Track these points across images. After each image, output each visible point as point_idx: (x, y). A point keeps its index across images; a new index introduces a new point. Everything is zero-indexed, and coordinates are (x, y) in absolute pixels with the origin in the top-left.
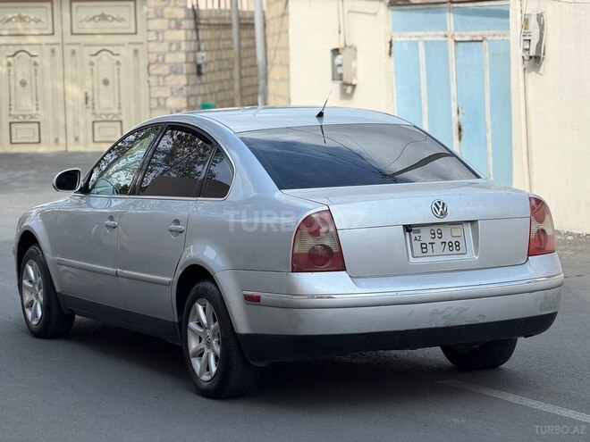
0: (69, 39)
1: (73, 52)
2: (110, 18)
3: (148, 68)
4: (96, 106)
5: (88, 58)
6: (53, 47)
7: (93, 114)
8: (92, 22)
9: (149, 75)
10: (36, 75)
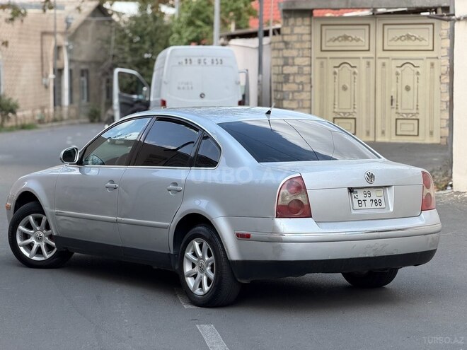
0: (381, 54)
1: (384, 65)
2: (413, 38)
3: (440, 77)
4: (399, 107)
5: (395, 70)
6: (368, 60)
7: (397, 113)
8: (399, 40)
9: (441, 83)
10: (355, 82)
